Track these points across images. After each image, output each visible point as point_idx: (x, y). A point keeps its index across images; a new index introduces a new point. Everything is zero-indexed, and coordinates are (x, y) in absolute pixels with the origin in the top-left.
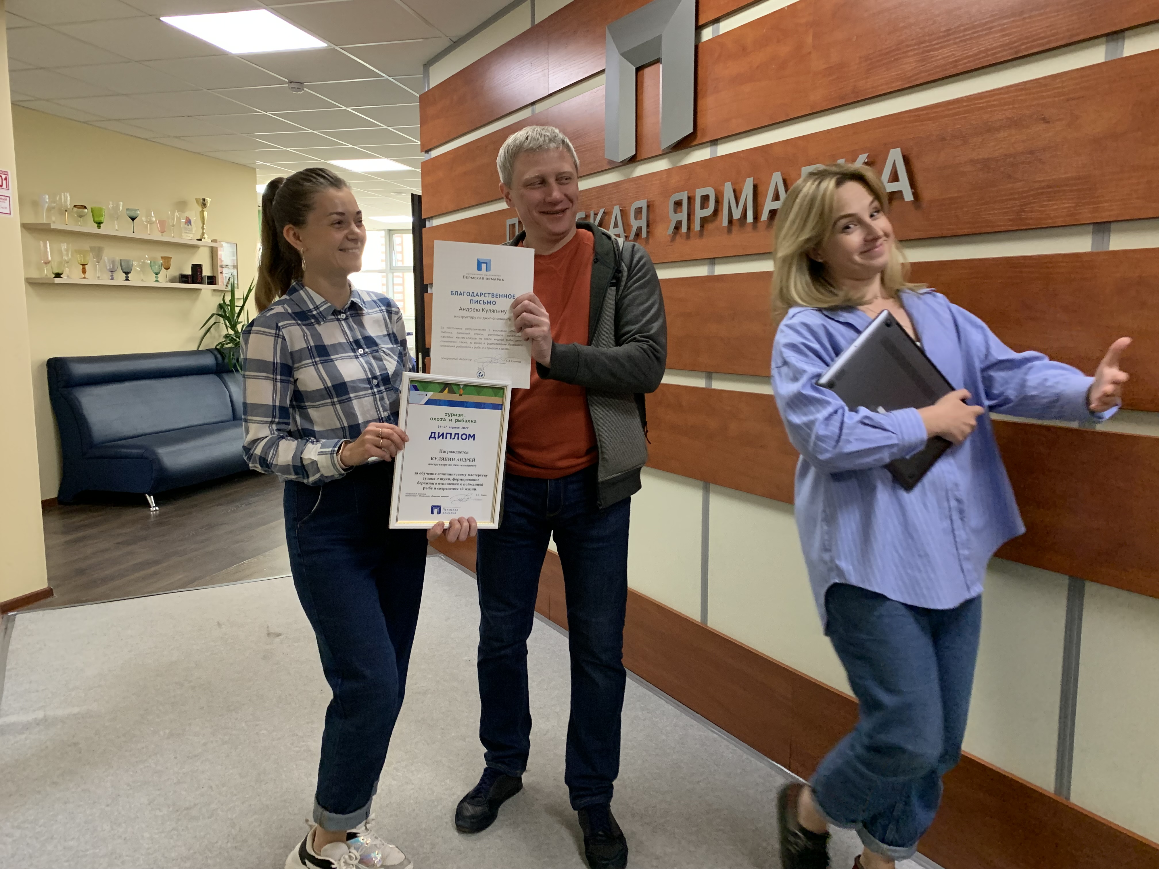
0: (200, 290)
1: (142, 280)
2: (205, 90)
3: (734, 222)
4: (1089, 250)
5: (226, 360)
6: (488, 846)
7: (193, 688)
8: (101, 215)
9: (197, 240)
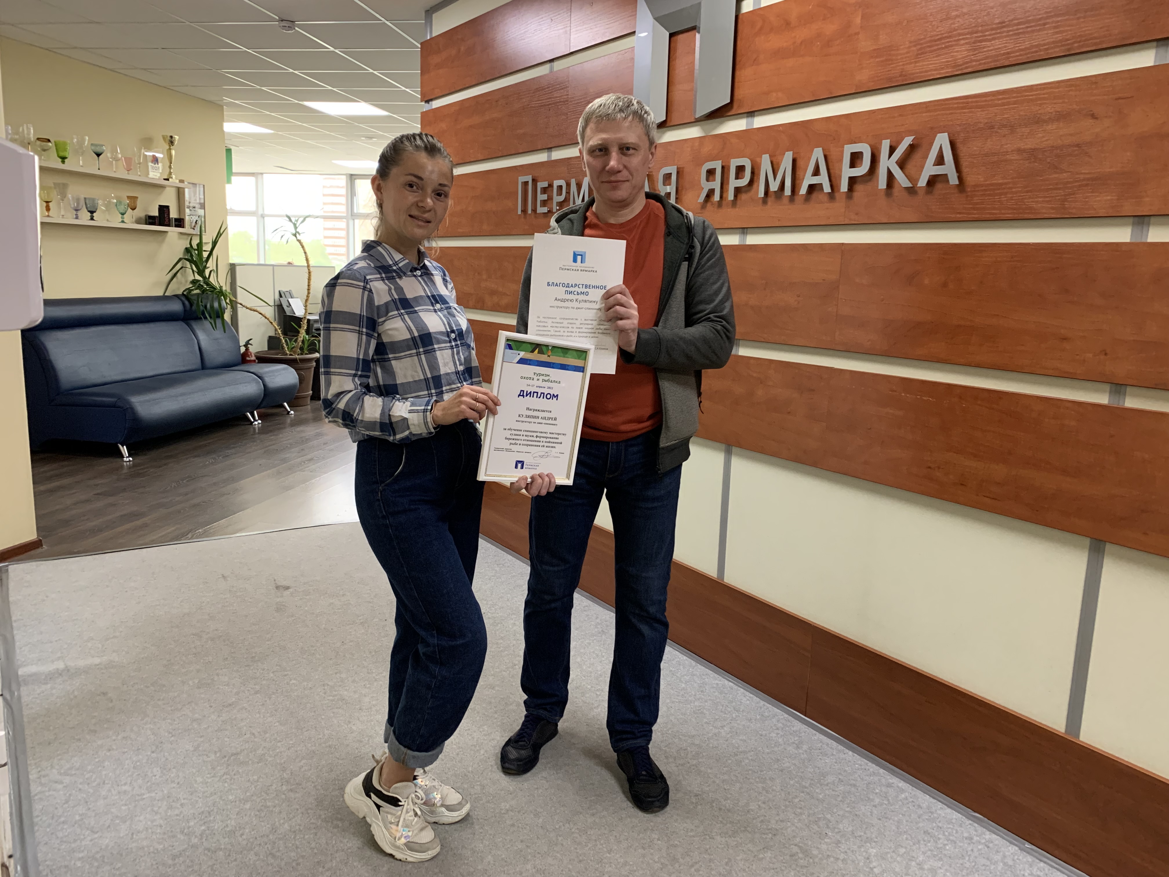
0: (166, 232)
1: (108, 220)
2: (188, 23)
3: (770, 194)
4: (1128, 241)
5: (194, 308)
6: (536, 786)
7: (212, 639)
8: (65, 150)
9: (165, 179)
